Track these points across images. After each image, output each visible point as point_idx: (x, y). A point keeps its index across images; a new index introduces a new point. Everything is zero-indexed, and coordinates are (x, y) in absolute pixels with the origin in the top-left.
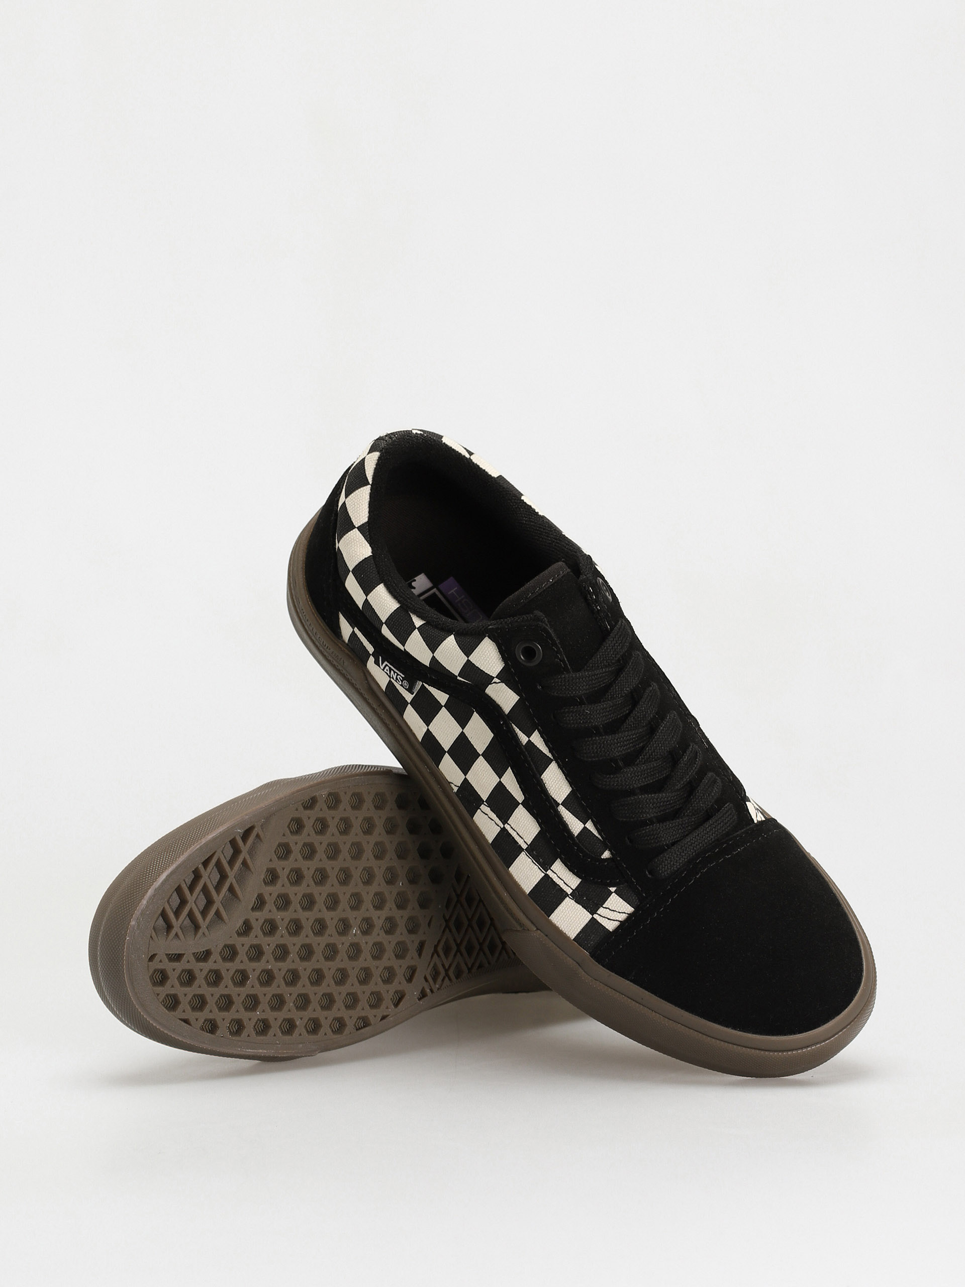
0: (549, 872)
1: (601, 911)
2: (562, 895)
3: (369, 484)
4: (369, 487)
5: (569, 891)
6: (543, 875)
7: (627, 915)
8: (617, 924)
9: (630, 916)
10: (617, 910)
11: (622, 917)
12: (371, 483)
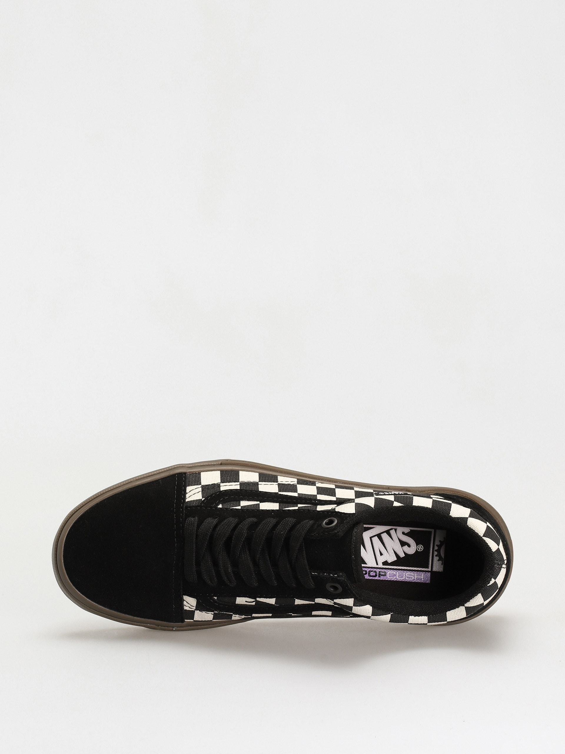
0: (239, 483)
1: (200, 489)
2: (223, 481)
3: (483, 536)
4: (482, 535)
5: (221, 484)
6: (240, 481)
7: (186, 498)
8: (187, 491)
9: (185, 498)
10: (192, 494)
11: (187, 496)
12: (483, 537)
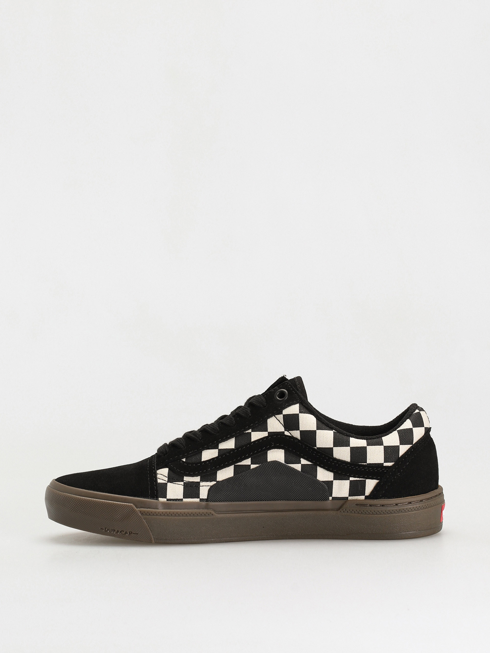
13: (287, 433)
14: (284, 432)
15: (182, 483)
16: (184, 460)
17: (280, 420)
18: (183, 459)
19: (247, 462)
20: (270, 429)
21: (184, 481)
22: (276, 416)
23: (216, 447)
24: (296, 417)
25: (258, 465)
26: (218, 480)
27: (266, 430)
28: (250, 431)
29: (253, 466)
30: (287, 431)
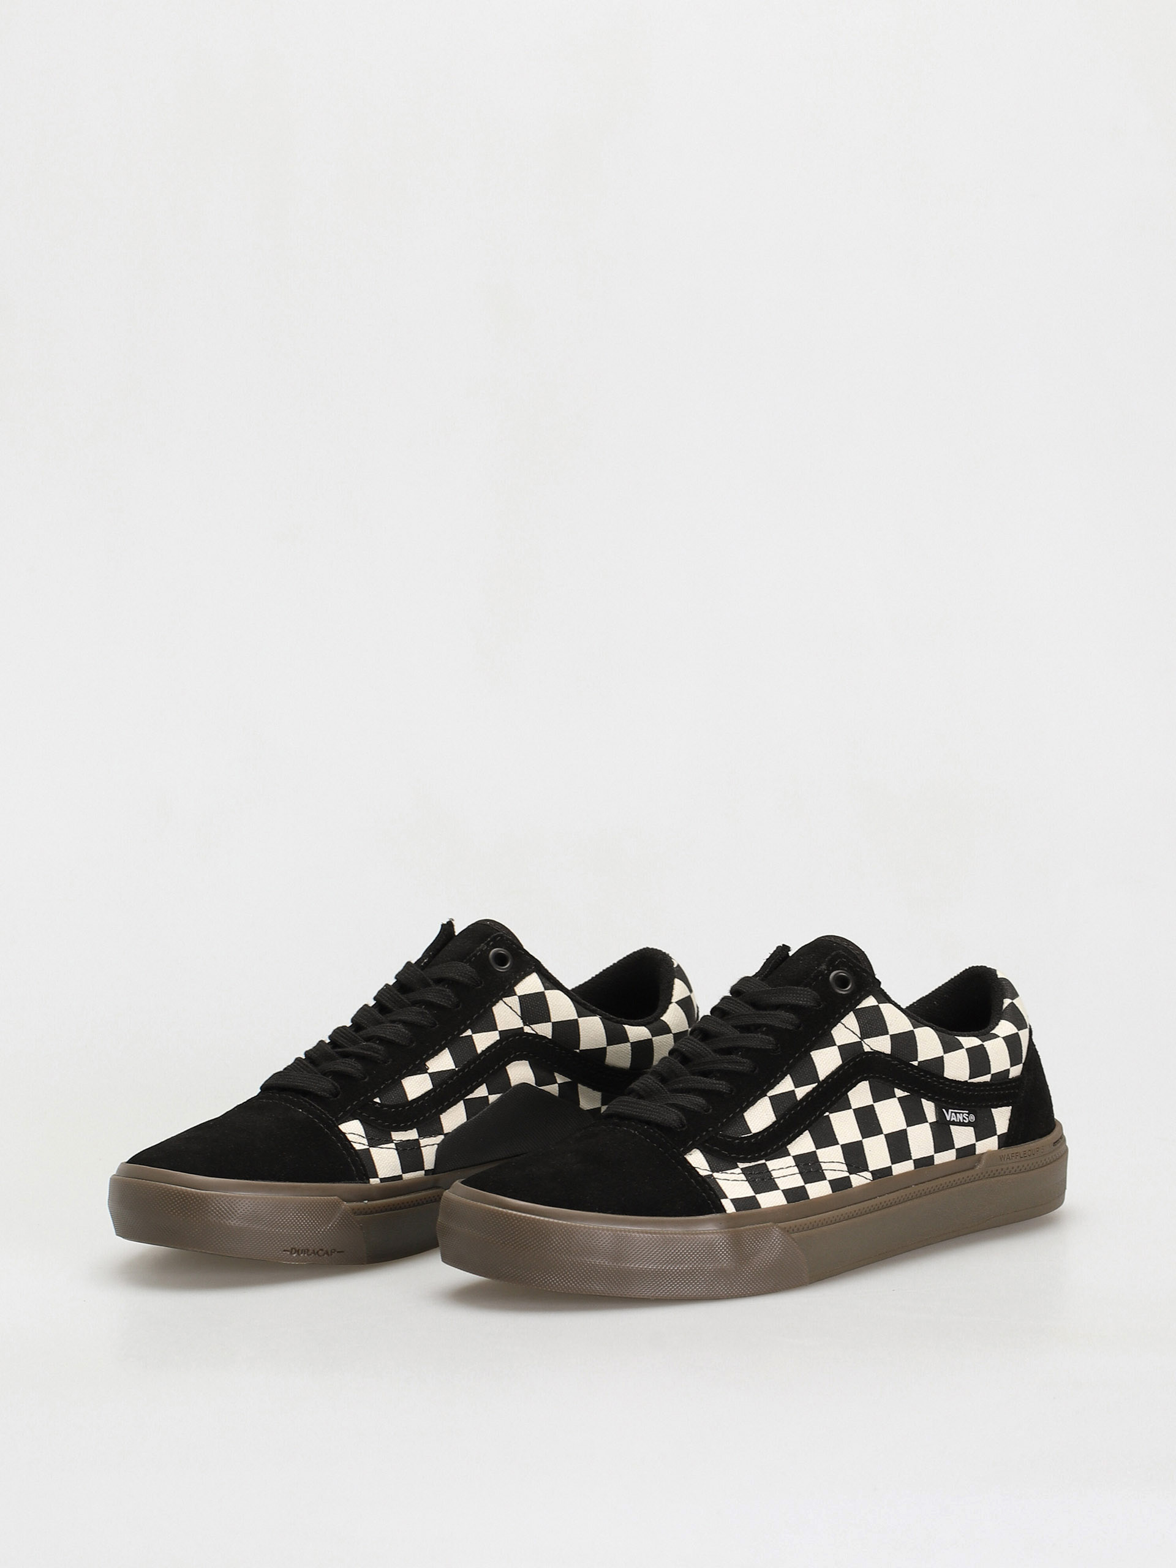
13: (527, 1029)
14: (522, 1028)
15: (392, 1145)
16: (377, 1100)
17: (512, 1007)
18: (375, 1098)
19: (481, 1091)
20: (502, 1026)
21: (395, 1142)
22: (505, 999)
23: (423, 1070)
24: (540, 998)
25: (499, 1095)
26: (445, 1132)
27: (494, 1028)
28: (469, 1032)
29: (493, 1098)
30: (527, 1025)
